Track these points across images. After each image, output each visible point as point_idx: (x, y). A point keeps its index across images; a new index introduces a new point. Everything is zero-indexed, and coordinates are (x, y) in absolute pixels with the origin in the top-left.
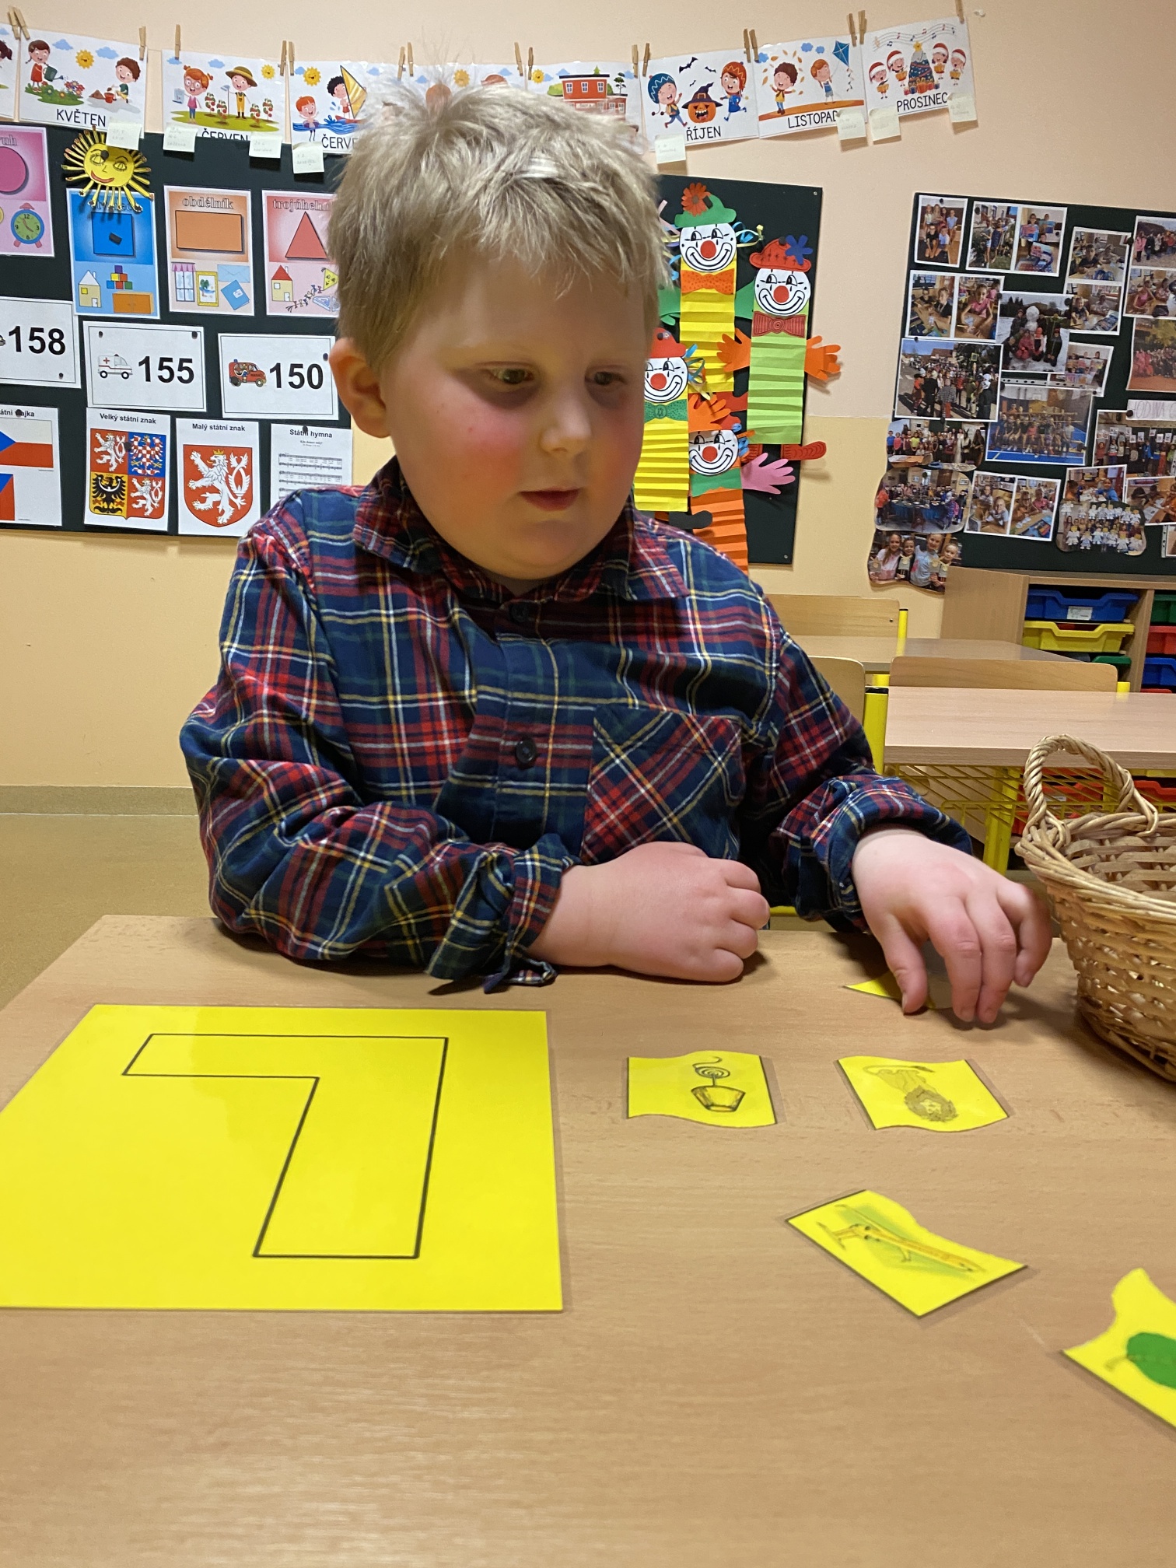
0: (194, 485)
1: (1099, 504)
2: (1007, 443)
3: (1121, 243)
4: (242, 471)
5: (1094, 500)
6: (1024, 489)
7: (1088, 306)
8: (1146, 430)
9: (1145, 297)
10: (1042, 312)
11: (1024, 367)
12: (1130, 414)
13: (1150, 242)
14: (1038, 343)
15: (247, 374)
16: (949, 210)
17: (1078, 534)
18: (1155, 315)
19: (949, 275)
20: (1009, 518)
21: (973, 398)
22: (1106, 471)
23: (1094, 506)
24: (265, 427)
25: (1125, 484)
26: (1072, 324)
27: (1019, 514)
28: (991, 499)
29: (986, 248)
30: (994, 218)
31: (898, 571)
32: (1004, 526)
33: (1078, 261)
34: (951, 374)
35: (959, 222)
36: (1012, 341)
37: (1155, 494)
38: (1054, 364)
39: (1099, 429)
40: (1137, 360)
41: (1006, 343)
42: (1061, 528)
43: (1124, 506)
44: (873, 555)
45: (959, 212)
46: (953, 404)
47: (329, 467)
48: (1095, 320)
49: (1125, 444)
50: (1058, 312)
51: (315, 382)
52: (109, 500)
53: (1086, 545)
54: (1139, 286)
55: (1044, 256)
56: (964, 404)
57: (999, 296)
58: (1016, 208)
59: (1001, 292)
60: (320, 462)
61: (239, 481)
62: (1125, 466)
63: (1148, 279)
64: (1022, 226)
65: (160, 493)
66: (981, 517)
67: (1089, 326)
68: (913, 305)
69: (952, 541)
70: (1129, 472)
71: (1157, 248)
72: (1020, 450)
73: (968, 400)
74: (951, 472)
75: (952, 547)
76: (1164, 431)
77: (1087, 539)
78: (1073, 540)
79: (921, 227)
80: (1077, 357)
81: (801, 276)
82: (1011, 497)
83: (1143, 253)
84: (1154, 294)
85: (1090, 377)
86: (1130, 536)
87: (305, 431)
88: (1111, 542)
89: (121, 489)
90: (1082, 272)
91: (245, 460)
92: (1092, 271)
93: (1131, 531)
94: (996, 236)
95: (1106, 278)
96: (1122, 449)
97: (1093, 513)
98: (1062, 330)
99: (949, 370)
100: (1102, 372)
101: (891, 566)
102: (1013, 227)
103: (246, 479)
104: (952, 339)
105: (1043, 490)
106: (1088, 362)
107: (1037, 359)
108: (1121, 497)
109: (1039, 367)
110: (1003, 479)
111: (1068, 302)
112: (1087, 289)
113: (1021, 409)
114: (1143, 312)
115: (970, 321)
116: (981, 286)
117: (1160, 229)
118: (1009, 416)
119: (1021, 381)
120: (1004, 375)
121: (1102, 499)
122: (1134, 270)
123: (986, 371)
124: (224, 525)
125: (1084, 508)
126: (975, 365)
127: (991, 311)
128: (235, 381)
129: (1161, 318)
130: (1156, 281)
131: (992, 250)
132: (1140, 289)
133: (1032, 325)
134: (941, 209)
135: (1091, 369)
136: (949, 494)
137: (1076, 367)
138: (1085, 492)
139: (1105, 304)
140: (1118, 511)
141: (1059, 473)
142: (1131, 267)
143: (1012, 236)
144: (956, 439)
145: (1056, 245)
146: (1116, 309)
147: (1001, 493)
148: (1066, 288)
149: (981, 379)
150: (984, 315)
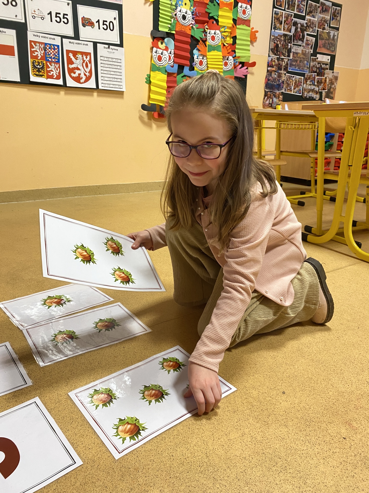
0: (71, 66)
1: (310, 85)
2: (293, 65)
3: (317, 7)
4: (88, 62)
6: (296, 80)
7: (310, 25)
8: (320, 64)
9: (321, 24)
10: (301, 26)
11: (297, 42)
12: (317, 58)
13: (323, 8)
14: (300, 35)
15: (88, 23)
17: (306, 93)
18: (323, 30)
19: (282, 11)
20: (293, 88)
21: (286, 51)
22: (312, 75)
24: (95, 44)
25: (316, 79)
26: (307, 30)
27: (295, 87)
28: (289, 82)
31: (269, 104)
32: (291, 91)
33: (309, 11)
34: (282, 43)
37: (321, 82)
38: (303, 42)
39: (311, 62)
40: (320, 42)
41: (293, 34)
42: (303, 92)
43: (315, 85)
44: (264, 98)
46: (282, 53)
47: (117, 62)
48: (311, 30)
49: (316, 67)
51: (112, 29)
52: (39, 71)
54: (320, 21)
55: (302, 9)
56: (284, 53)
57: (292, 20)
59: (293, 18)
60: (114, 60)
61: (87, 66)
62: (316, 74)
63: (322, 19)
65: (58, 69)
66: (287, 88)
68: (274, 20)
69: (281, 95)
70: (317, 76)
71: (324, 10)
72: (295, 68)
73: (285, 51)
74: (281, 73)
75: (281, 97)
76: (323, 64)
77: (308, 95)
78: (305, 95)
80: (308, 41)
81: (249, 7)
82: (293, 82)
83: (321, 11)
84: (323, 23)
85: (310, 46)
86: (316, 94)
87: (109, 47)
88: (313, 96)
89: (43, 67)
90: (309, 15)
91: (88, 57)
92: (311, 15)
94: (292, 1)
95: (314, 17)
96: (315, 69)
97: (309, 87)
98: (305, 32)
99: (281, 42)
100: (312, 45)
101: (267, 102)
103: (89, 65)
104: (282, 32)
105: (300, 80)
106: (310, 42)
107: (300, 40)
108: (315, 83)
109: (300, 43)
110: (292, 76)
111: (306, 23)
112: (310, 20)
113: (296, 55)
114: (321, 29)
116: (289, 16)
117: (325, 4)
118: (294, 57)
119: (296, 46)
120: (293, 44)
121: (311, 83)
122: (319, 16)
123: (289, 43)
124: (82, 83)
128: (84, 25)
129: (324, 31)
131: (291, 5)
133: (299, 30)
135: (310, 44)
136: (281, 80)
137: (307, 44)
138: (308, 81)
139: (313, 25)
140: (314, 87)
141: (303, 75)
143: (296, 1)
144: (282, 63)
145: (304, 5)
146: (316, 27)
147: (291, 81)
148: (306, 19)
149: (288, 45)
150: (289, 25)
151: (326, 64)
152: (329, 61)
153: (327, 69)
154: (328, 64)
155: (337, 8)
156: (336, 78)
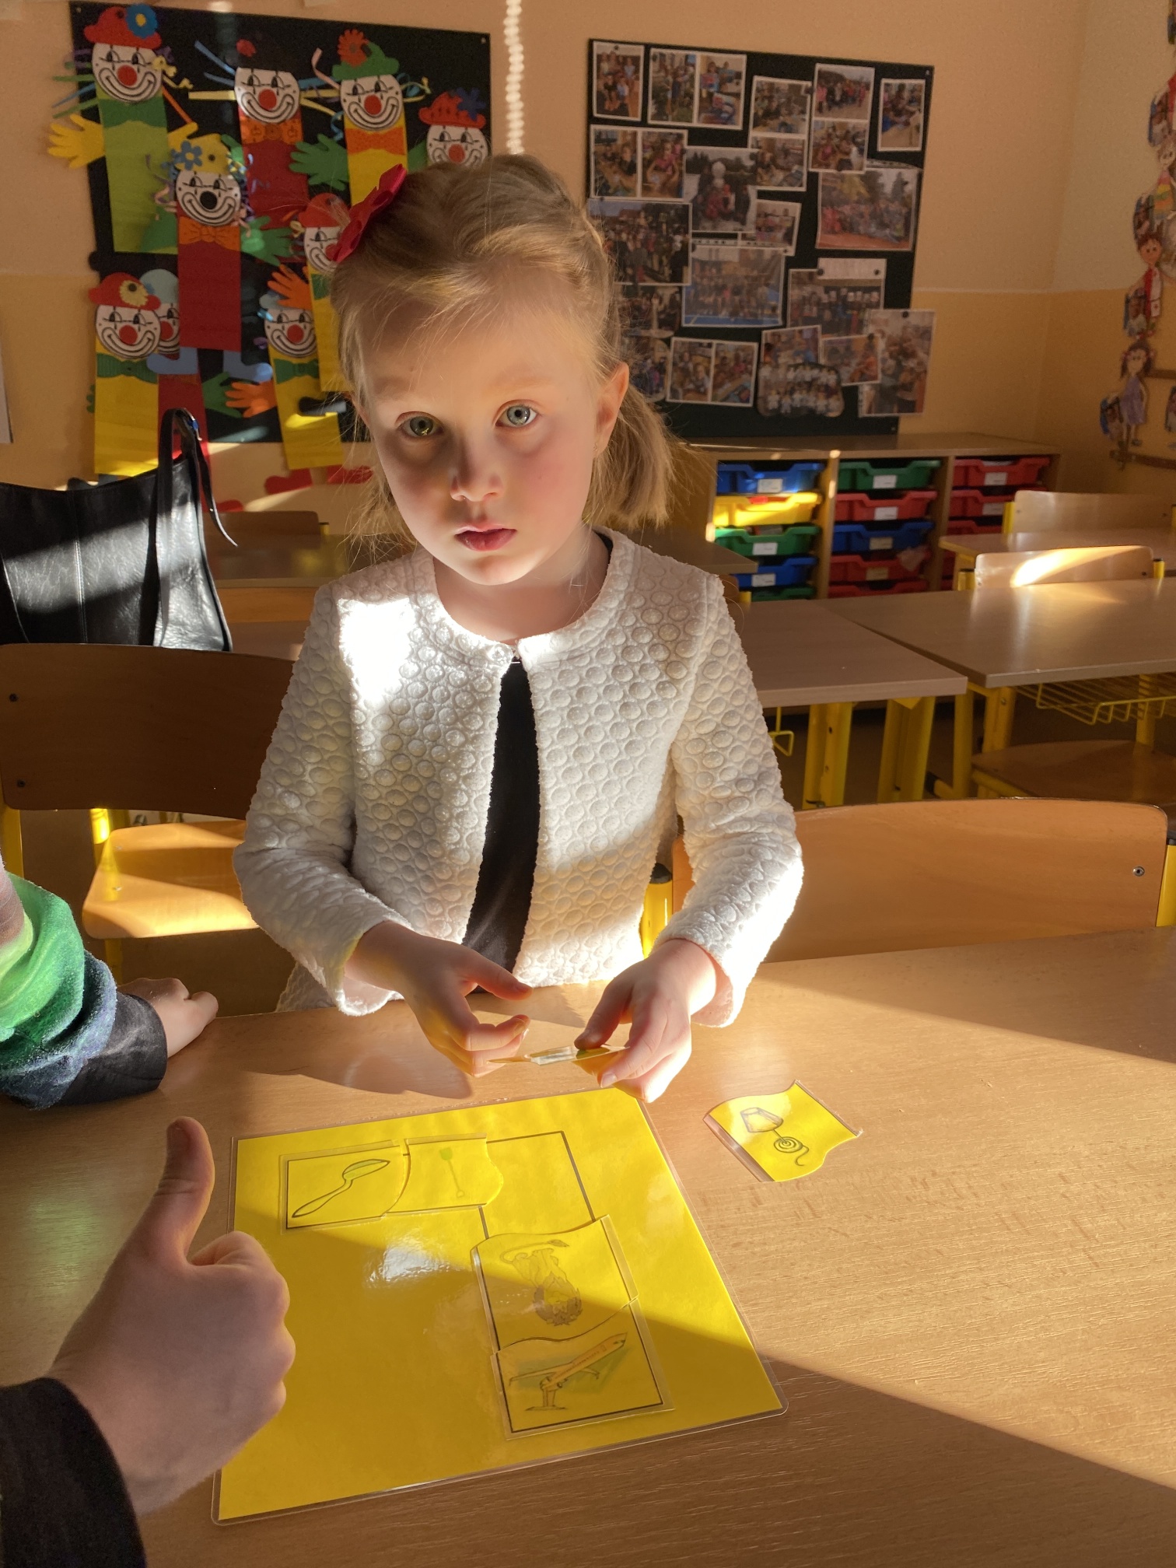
1: (796, 366)
2: (704, 306)
3: (802, 92)
5: (791, 362)
6: (722, 354)
7: (773, 160)
8: (838, 290)
9: (828, 150)
10: (728, 168)
11: (714, 227)
12: (821, 272)
13: (831, 92)
14: (726, 201)
16: (625, 58)
17: (777, 397)
18: (840, 170)
19: (630, 129)
20: (709, 385)
21: (665, 261)
22: (801, 332)
23: (792, 369)
25: (821, 345)
26: (759, 180)
27: (719, 379)
28: (690, 365)
29: (666, 99)
30: (672, 65)
32: (705, 393)
33: (760, 113)
34: (641, 236)
35: (637, 71)
36: (700, 199)
37: (850, 355)
38: (743, 222)
39: (793, 289)
40: (824, 216)
41: (694, 201)
42: (761, 393)
43: (821, 367)
45: (635, 60)
46: (645, 268)
48: (780, 175)
49: (818, 304)
50: (744, 167)
53: (786, 408)
54: (823, 139)
55: (727, 108)
56: (656, 267)
57: (683, 151)
58: (694, 57)
59: (686, 147)
62: (819, 327)
63: (830, 130)
64: (701, 75)
66: (682, 385)
67: (775, 182)
68: (596, 163)
70: (825, 332)
71: (838, 98)
72: (716, 313)
73: (661, 263)
74: (648, 338)
76: (854, 289)
77: (787, 402)
78: (773, 401)
79: (598, 77)
80: (766, 215)
81: (475, 133)
82: (709, 362)
83: (825, 104)
84: (838, 147)
85: (780, 235)
86: (828, 397)
88: (811, 404)
90: (765, 125)
92: (774, 123)
93: (829, 392)
94: (676, 86)
95: (788, 131)
96: (815, 309)
97: (791, 375)
98: (749, 187)
99: (637, 232)
100: (791, 230)
102: (692, 77)
104: (639, 198)
105: (742, 354)
106: (777, 220)
107: (726, 218)
108: (817, 357)
109: (729, 227)
110: (701, 345)
111: (753, 157)
112: (771, 142)
113: (714, 271)
114: (827, 166)
115: (656, 179)
116: (664, 141)
117: (840, 78)
118: (702, 278)
119: (712, 241)
120: (695, 235)
121: (800, 361)
122: (817, 122)
123: (677, 232)
125: (781, 372)
126: (664, 227)
127: (677, 167)
129: (845, 172)
130: (838, 133)
131: (674, 102)
132: (824, 142)
133: (719, 182)
134: (617, 57)
135: (781, 227)
136: (649, 361)
137: (766, 227)
138: (782, 354)
139: (790, 158)
140: (815, 372)
141: (754, 335)
142: (814, 118)
143: (692, 86)
144: (652, 304)
145: (737, 95)
146: (801, 163)
147: (700, 359)
148: (750, 142)
149: (671, 241)
150: (669, 172)
151: (868, 289)
152: (882, 276)
153: (877, 306)
154: (877, 289)
155: (908, 82)
156: (925, 334)
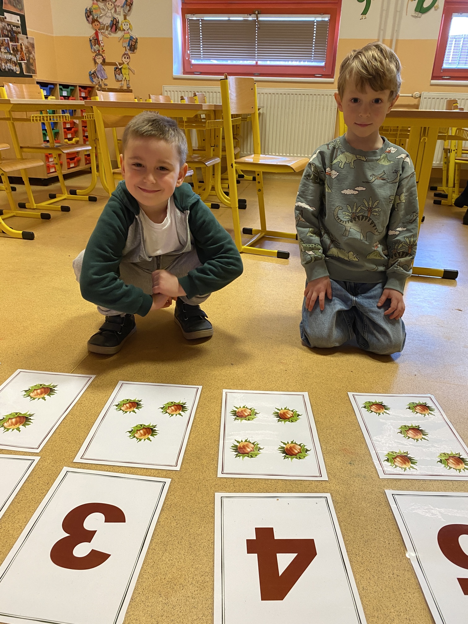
8: (10, 25)
12: (5, 18)
17: (4, 64)
22: (5, 40)
25: (10, 46)
37: (17, 51)
49: (7, 30)
53: (6, 68)
62: (9, 38)
70: (10, 41)
76: (14, 26)
78: (3, 67)
86: (15, 66)
88: (12, 68)
93: (15, 64)
96: (6, 32)
97: (5, 56)
108: (10, 51)
121: (6, 51)
125: (3, 54)
140: (11, 56)
152: (20, 23)
153: (20, 33)
154: (19, 27)
156: (33, 46)
